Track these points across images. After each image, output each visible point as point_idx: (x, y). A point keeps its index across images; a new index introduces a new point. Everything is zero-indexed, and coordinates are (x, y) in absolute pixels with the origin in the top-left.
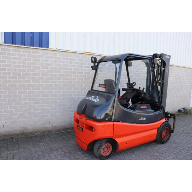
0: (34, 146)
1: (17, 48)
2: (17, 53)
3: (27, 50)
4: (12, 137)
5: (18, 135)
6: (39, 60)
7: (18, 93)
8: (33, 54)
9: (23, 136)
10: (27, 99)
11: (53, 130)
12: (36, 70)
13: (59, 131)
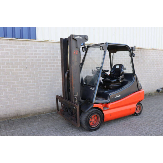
0: (29, 126)
1: (9, 40)
2: (9, 45)
3: (17, 42)
4: (8, 119)
5: (13, 117)
6: (28, 51)
7: (12, 81)
8: (23, 46)
9: (18, 118)
10: (20, 86)
11: (44, 112)
12: (27, 60)
13: (49, 112)
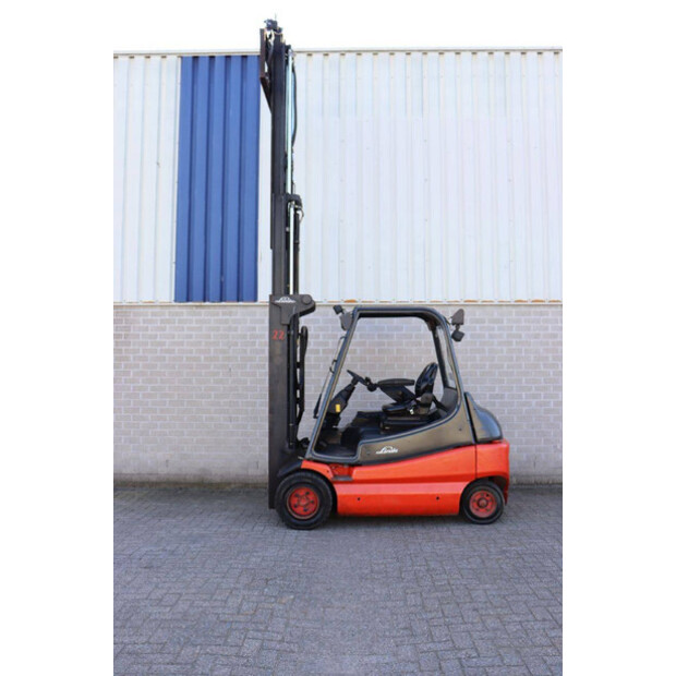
1: (194, 308)
2: (194, 318)
4: (181, 487)
5: (193, 485)
7: (196, 398)
8: (224, 317)
10: (213, 411)
12: (231, 351)
